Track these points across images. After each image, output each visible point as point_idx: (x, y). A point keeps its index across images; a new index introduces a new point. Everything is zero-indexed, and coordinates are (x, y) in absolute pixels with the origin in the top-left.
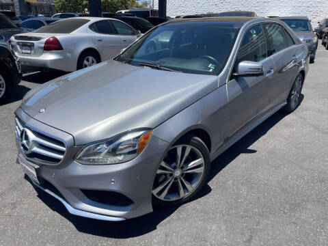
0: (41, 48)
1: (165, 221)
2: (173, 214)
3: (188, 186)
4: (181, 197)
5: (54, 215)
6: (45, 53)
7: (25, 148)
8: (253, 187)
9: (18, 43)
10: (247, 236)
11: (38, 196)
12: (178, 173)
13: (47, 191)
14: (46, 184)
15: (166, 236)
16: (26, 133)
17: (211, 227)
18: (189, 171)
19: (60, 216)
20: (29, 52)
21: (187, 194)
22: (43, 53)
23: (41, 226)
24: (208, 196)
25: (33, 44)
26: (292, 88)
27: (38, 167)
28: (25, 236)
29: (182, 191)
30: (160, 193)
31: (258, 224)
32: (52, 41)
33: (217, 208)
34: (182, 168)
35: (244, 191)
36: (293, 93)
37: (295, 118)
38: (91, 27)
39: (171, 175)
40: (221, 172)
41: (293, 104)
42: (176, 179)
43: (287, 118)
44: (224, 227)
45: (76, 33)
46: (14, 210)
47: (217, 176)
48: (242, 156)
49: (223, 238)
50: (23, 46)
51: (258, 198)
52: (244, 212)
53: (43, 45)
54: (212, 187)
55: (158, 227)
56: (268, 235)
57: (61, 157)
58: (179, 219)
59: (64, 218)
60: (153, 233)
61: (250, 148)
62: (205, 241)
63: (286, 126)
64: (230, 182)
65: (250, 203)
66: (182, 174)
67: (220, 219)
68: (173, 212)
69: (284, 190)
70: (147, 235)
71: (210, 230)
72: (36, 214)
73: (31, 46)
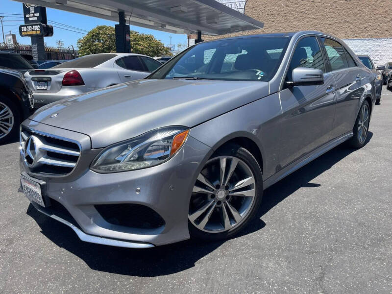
0: (59, 82)
1: (206, 257)
2: (216, 250)
3: (235, 213)
4: (226, 229)
5: (61, 252)
6: (64, 88)
7: (30, 160)
8: (319, 222)
9: (33, 79)
10: (317, 273)
11: (41, 232)
12: (221, 194)
13: (53, 216)
14: (53, 206)
15: (207, 274)
16: (32, 140)
17: (267, 264)
18: (235, 194)
19: (68, 253)
20: (45, 88)
21: (233, 225)
22: (61, 88)
23: (43, 263)
24: (261, 231)
25: (50, 79)
26: (359, 118)
27: (44, 182)
28: (20, 275)
29: (227, 220)
30: (199, 220)
31: (330, 260)
32: (72, 75)
33: (274, 244)
34: (227, 188)
35: (308, 225)
36: (360, 123)
37: (364, 153)
38: (118, 62)
39: (213, 196)
40: (277, 206)
41: (361, 139)
42: (219, 203)
43: (355, 154)
44: (284, 264)
45: (101, 68)
46: (9, 247)
47: (272, 210)
48: (302, 191)
49: (284, 275)
50: (39, 81)
51: (328, 232)
52: (311, 247)
53: (61, 80)
54: (266, 222)
55: (196, 264)
56: (346, 272)
57: (73, 165)
58: (223, 255)
59: (73, 255)
60: (191, 270)
61: (312, 181)
62: (261, 279)
63: (355, 161)
64: (290, 216)
65: (318, 238)
66: (227, 197)
67: (279, 255)
68: (216, 248)
69: (360, 224)
70: (182, 273)
71: (267, 267)
72: (38, 251)
73: (47, 82)
